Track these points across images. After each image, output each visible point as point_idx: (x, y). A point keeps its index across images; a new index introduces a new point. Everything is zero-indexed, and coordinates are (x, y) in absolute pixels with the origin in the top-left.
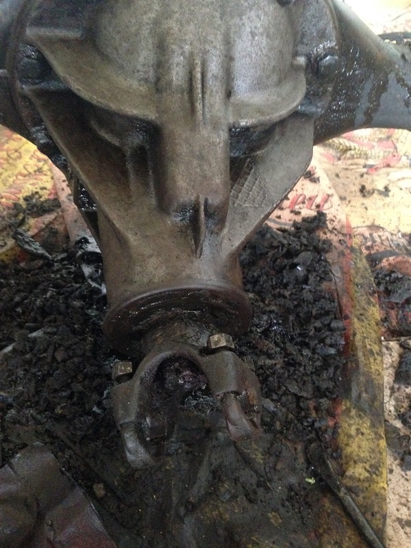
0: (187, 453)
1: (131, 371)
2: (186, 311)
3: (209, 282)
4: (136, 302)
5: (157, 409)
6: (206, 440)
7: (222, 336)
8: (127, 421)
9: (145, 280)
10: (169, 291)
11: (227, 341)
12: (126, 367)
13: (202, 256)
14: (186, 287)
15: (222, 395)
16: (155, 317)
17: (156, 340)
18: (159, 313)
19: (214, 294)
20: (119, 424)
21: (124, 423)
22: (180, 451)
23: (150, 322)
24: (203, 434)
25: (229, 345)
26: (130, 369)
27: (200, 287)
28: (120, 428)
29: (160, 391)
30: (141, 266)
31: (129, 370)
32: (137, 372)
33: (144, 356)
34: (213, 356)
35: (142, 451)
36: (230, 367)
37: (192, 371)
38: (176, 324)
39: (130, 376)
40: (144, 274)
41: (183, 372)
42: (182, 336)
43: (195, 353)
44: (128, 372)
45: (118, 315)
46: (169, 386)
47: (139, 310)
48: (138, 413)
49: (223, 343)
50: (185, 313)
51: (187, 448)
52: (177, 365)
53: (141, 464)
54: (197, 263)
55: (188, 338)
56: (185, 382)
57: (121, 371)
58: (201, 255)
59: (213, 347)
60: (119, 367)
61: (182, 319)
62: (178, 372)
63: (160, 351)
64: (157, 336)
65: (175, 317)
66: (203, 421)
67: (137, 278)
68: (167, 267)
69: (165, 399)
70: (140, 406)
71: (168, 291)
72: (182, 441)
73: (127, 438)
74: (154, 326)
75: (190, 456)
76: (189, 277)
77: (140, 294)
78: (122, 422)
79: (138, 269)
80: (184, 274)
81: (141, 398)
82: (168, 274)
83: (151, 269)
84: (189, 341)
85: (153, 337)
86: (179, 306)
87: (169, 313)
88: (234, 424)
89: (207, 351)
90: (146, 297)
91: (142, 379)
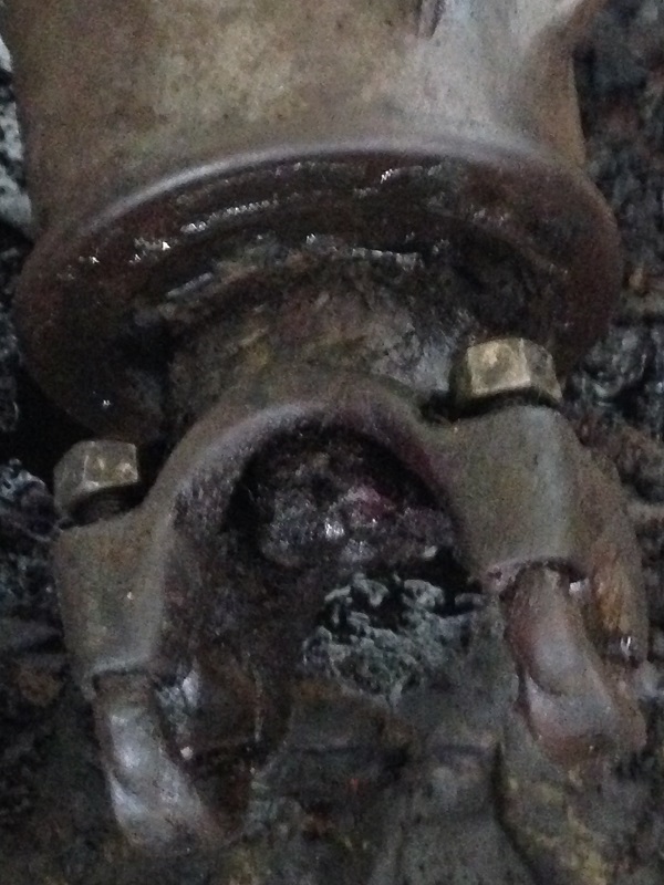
0: (312, 837)
1: (135, 477)
2: (363, 252)
3: (469, 134)
4: (167, 197)
5: (225, 638)
6: (388, 792)
7: (516, 349)
8: (119, 663)
9: (209, 109)
10: (311, 158)
11: (537, 370)
12: (113, 464)
13: (440, 29)
14: (373, 144)
15: (509, 576)
16: (234, 270)
17: (239, 356)
18: (251, 251)
19: (485, 183)
20: (88, 675)
21: (109, 674)
22: (284, 829)
23: (215, 289)
24: (374, 771)
25: (542, 386)
26: (128, 471)
27: (431, 148)
28: (89, 693)
29: (240, 569)
30: (189, 54)
31: (128, 474)
32: (160, 483)
33: (189, 421)
34: (479, 425)
35: (176, 784)
36: (548, 466)
37: (382, 490)
38: (323, 299)
39: (129, 498)
40: (203, 85)
41: (344, 492)
42: (349, 347)
43: (404, 411)
44: (123, 481)
45: (87, 252)
46: (277, 547)
47: (177, 233)
48: (165, 637)
49: (520, 378)
50: (357, 259)
51: (310, 819)
52: (320, 461)
53: (166, 834)
54: (420, 54)
55: (375, 356)
56: (350, 532)
57: (95, 475)
58: (435, 22)
59: (480, 389)
60: (87, 458)
61: (347, 281)
62: (323, 491)
63: (259, 401)
64: (246, 341)
65: (317, 272)
66: (379, 723)
67: (170, 103)
68: (300, 65)
69: (259, 601)
70: (174, 612)
71: (303, 159)
72: (295, 795)
73: (122, 729)
74: (232, 307)
75: (322, 851)
76: (389, 107)
77: (186, 163)
78: (100, 667)
79: (177, 65)
80: (367, 94)
81: (175, 581)
82: (302, 91)
83: (232, 68)
84: (380, 366)
85: (231, 347)
86: (341, 226)
87: (295, 258)
88: (553, 690)
89: (453, 406)
90: (212, 179)
91: (182, 509)
